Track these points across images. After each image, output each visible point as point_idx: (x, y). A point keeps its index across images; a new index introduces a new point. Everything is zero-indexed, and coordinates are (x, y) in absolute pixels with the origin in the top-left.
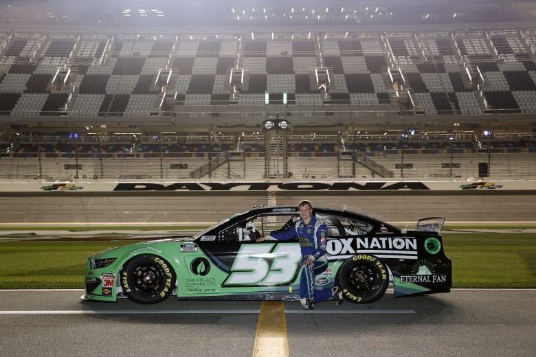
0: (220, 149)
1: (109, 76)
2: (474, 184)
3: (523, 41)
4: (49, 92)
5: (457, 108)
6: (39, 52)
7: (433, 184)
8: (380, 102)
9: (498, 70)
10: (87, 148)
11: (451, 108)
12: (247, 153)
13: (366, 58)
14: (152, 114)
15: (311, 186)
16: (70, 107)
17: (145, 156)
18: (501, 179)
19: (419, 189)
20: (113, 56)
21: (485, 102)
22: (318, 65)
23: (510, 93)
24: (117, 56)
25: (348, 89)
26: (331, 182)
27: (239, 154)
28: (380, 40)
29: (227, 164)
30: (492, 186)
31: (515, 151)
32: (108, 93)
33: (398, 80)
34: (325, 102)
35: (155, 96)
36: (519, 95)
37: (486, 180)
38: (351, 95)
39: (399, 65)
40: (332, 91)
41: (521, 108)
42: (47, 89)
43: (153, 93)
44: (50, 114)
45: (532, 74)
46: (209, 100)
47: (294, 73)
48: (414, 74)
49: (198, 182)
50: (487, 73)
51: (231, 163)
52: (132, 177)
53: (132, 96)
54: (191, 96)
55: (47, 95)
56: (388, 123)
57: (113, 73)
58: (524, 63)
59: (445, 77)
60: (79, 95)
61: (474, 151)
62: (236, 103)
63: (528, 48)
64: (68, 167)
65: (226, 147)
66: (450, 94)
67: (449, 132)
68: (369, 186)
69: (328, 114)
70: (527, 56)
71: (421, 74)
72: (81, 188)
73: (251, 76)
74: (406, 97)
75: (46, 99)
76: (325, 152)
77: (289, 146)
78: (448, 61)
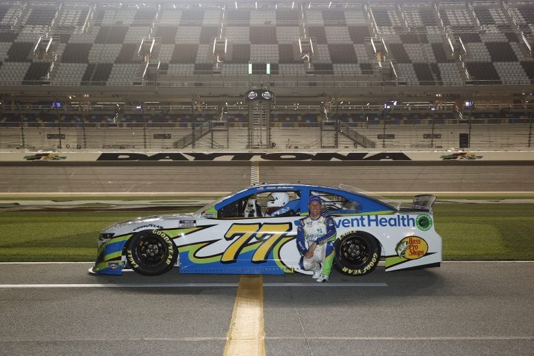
0: (203, 119)
1: (91, 45)
2: (454, 154)
3: (505, 12)
4: (31, 61)
5: (439, 78)
6: (20, 20)
7: (414, 154)
8: (363, 73)
9: (480, 41)
10: (69, 117)
11: (433, 79)
12: (231, 123)
13: (349, 27)
14: (135, 84)
15: (294, 157)
16: (53, 76)
17: (128, 126)
18: (481, 150)
19: (400, 159)
20: (96, 25)
21: (467, 73)
22: (302, 35)
23: (491, 64)
24: (99, 25)
25: (332, 59)
26: (314, 153)
27: (222, 124)
28: (363, 10)
29: (210, 134)
30: (473, 157)
31: (495, 122)
32: (90, 62)
33: (381, 50)
34: (308, 73)
35: (138, 65)
36: (500, 66)
37: (466, 151)
38: (334, 65)
39: (382, 36)
40: (315, 62)
41: (502, 79)
42: (29, 57)
43: (135, 62)
44: (32, 83)
45: (513, 45)
46: (193, 69)
47: (277, 43)
48: (398, 45)
49: (181, 152)
50: (469, 44)
51: (215, 134)
52: (115, 147)
53: (115, 65)
54: (174, 65)
55: (29, 64)
56: (370, 93)
57: (96, 42)
58: (506, 34)
59: (428, 48)
60: (62, 64)
61: (455, 122)
62: (219, 73)
63: (510, 19)
64: (50, 137)
65: (209, 117)
66: (432, 65)
67: (431, 102)
68: (351, 156)
69: (311, 84)
70: (508, 26)
71: (404, 45)
72: (64, 158)
73: (234, 45)
74: (389, 67)
75: (27, 68)
76: (308, 122)
77: (272, 116)
78: (430, 31)
